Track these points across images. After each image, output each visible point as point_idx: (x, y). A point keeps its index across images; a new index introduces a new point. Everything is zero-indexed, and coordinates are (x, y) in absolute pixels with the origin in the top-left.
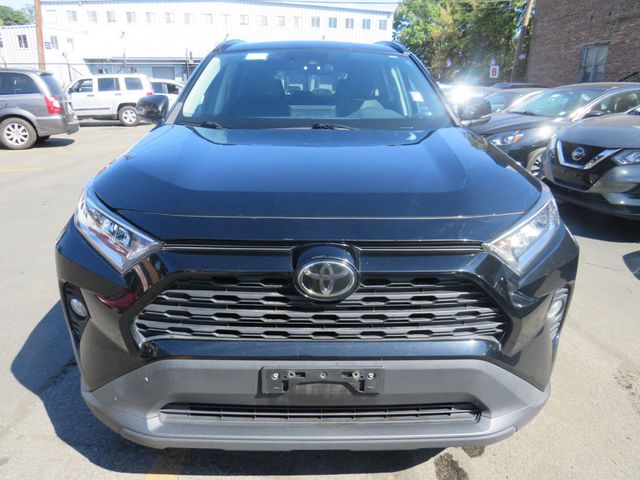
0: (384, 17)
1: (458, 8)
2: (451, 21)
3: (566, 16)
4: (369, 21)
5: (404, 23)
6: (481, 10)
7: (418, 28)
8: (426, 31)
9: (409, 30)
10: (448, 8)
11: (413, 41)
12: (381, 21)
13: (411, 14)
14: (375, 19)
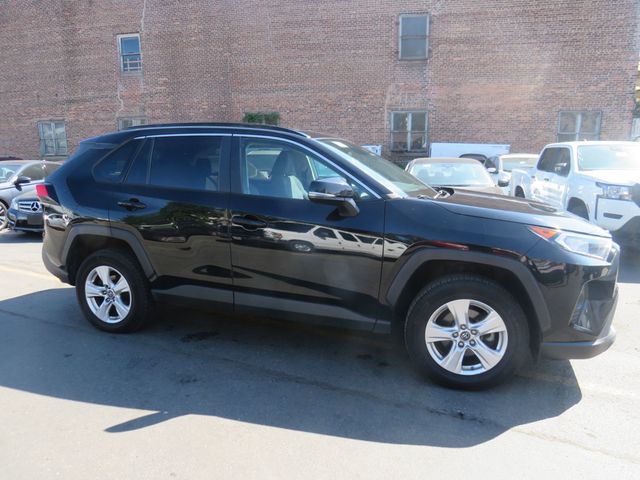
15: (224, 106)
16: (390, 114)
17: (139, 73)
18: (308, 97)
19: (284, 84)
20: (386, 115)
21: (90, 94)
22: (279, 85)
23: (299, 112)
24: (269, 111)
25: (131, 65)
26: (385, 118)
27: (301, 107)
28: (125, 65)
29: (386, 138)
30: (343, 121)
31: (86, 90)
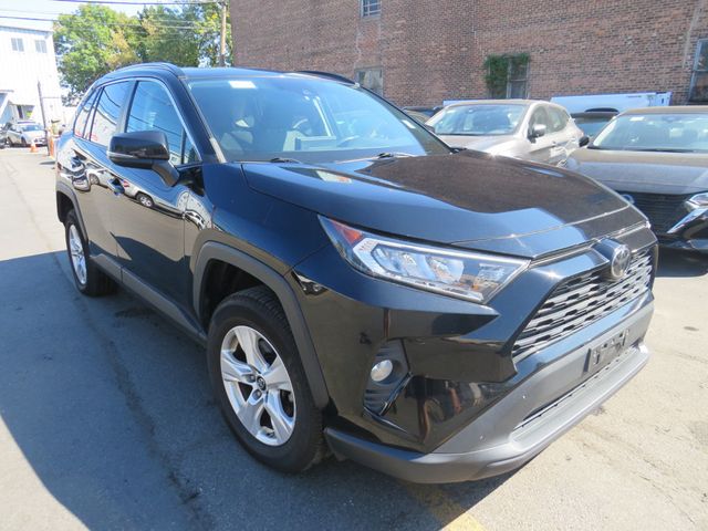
0: (41, 37)
1: (130, 31)
2: (126, 46)
3: (264, 48)
4: (20, 41)
5: (65, 45)
6: (163, 36)
7: (87, 52)
8: (97, 55)
9: (77, 54)
10: (120, 31)
11: (84, 67)
12: (37, 42)
13: (73, 35)
14: (29, 40)
15: (464, 49)
16: (694, 44)
17: (378, 17)
18: (570, 29)
19: (540, 15)
20: (687, 45)
21: (331, 44)
22: (534, 15)
23: (557, 51)
24: (519, 51)
25: (372, 9)
26: (686, 51)
27: (560, 43)
28: (365, 10)
29: (682, 82)
30: (618, 59)
31: (328, 40)
